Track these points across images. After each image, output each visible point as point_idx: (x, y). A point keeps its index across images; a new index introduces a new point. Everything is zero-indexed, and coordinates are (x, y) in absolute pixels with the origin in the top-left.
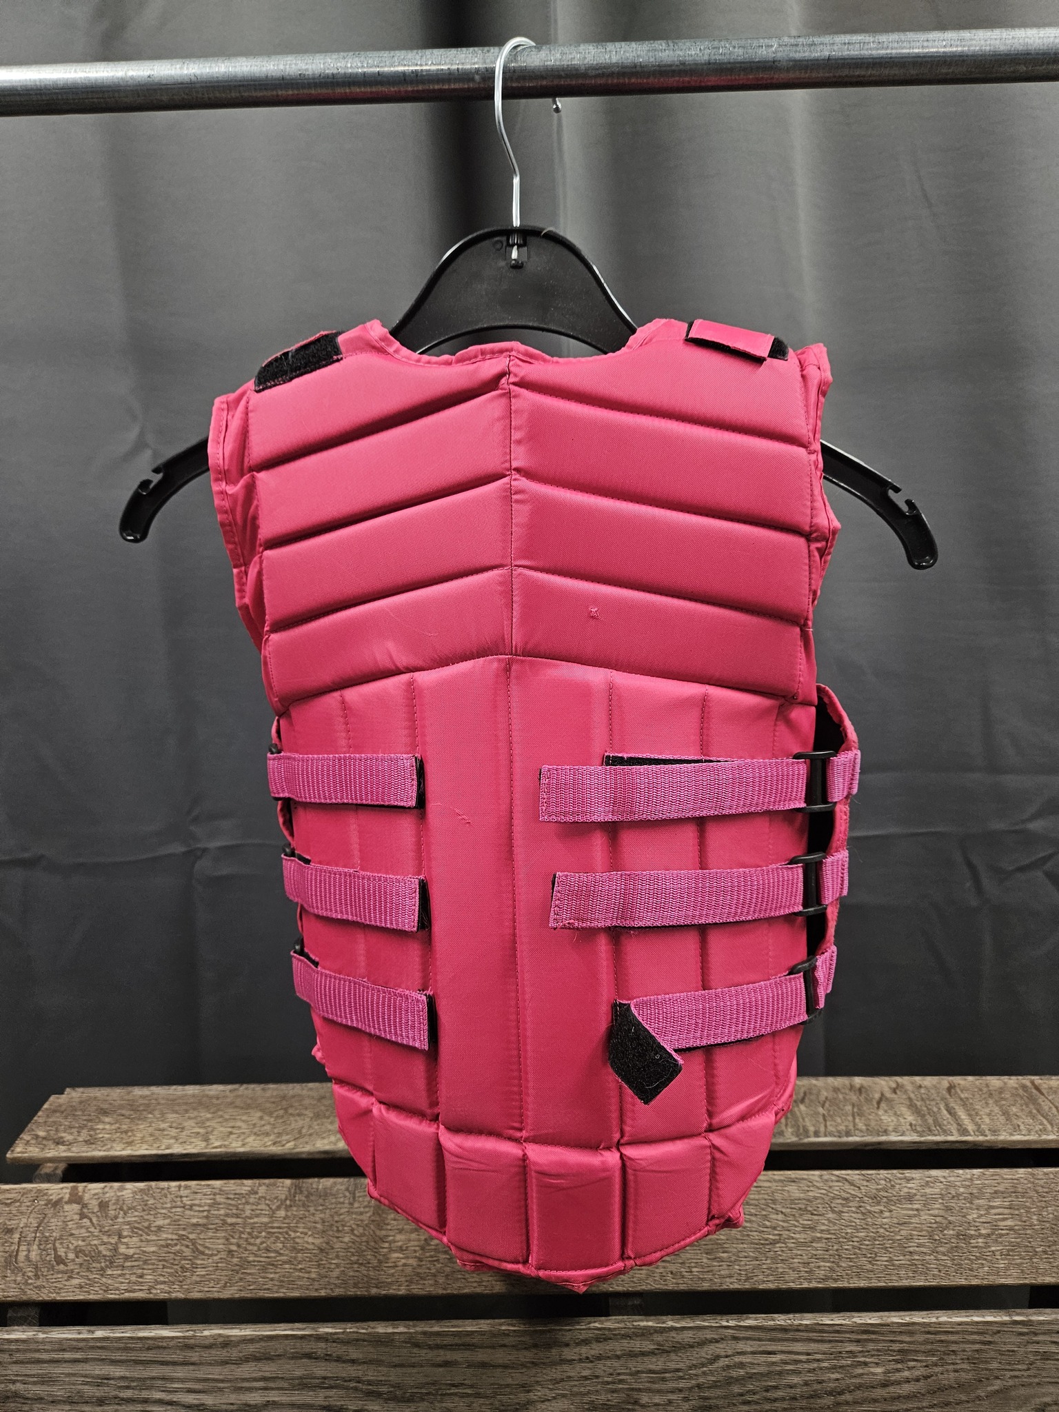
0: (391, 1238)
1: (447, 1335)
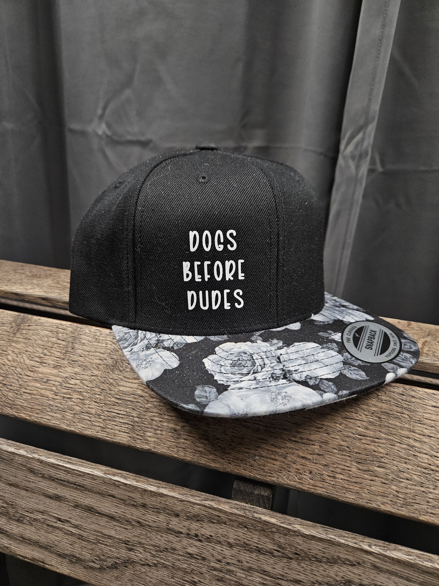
0: (38, 369)
1: (62, 470)
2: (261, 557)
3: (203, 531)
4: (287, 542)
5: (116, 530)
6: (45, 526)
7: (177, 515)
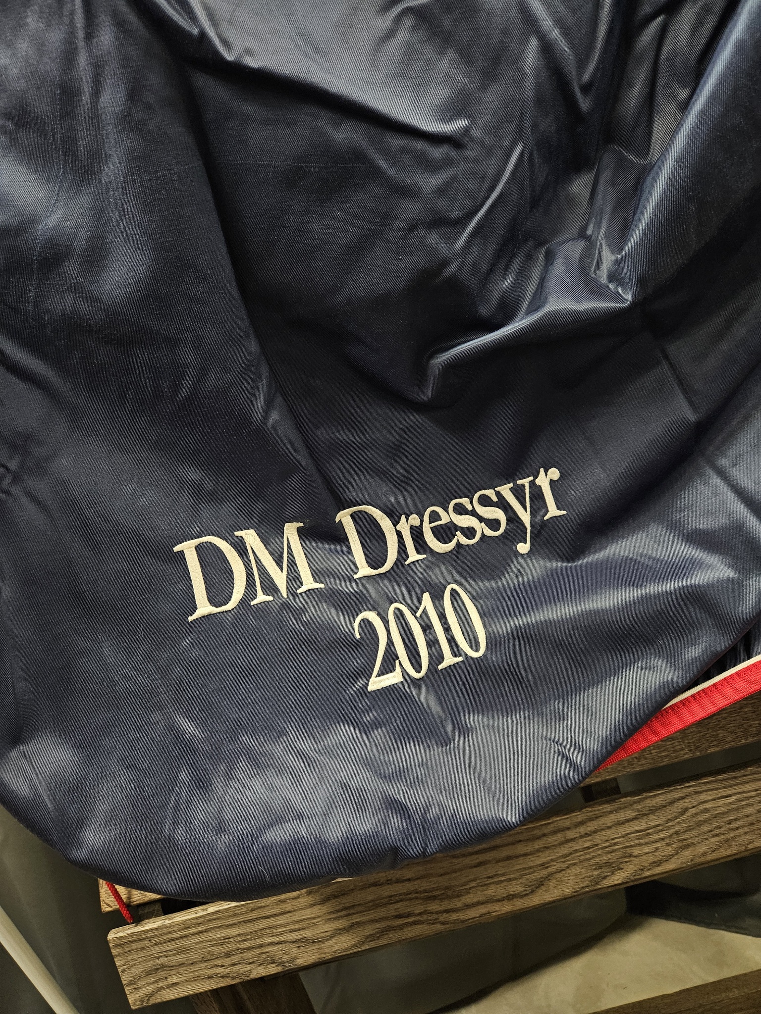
2: (631, 823)
3: (589, 829)
4: (642, 806)
5: (532, 861)
6: (480, 888)
7: (568, 829)
